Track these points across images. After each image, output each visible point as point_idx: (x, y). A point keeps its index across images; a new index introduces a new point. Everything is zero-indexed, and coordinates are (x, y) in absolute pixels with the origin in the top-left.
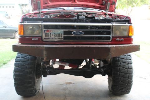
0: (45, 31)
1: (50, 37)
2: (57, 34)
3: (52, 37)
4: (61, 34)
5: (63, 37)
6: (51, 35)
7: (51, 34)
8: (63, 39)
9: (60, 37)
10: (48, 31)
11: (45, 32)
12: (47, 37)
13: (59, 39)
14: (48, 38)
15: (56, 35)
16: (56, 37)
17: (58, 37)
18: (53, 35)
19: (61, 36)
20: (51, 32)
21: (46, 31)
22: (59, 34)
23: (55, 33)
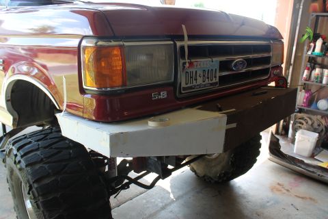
0: (184, 64)
1: (194, 82)
2: (208, 71)
3: (200, 81)
4: (216, 70)
5: (218, 80)
6: (198, 75)
7: (196, 72)
8: (218, 84)
9: (214, 81)
10: (191, 64)
11: (184, 67)
12: (189, 85)
13: (211, 84)
14: (191, 88)
15: (206, 75)
16: (207, 80)
17: (210, 82)
19: (215, 77)
20: (197, 65)
21: (187, 65)
22: (212, 70)
23: (204, 71)
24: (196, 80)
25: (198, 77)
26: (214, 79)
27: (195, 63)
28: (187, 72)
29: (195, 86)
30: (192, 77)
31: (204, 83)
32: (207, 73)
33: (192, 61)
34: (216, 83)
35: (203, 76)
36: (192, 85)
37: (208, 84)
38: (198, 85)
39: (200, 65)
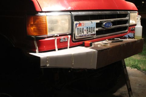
0: (76, 24)
1: (82, 33)
2: (90, 28)
3: (85, 33)
4: (94, 27)
5: (95, 33)
6: (84, 30)
7: (83, 28)
9: (93, 33)
11: (76, 26)
12: (79, 35)
13: (92, 35)
15: (89, 30)
16: (89, 32)
19: (94, 31)
20: (83, 25)
21: (78, 25)
22: (92, 27)
23: (87, 28)
24: (83, 32)
25: (84, 31)
26: (93, 32)
27: (82, 24)
28: (78, 28)
29: (83, 35)
30: (81, 31)
31: (88, 34)
32: (89, 29)
33: (81, 23)
34: (94, 34)
35: (87, 30)
36: (81, 35)
37: (90, 34)
38: (84, 35)
39: (85, 25)
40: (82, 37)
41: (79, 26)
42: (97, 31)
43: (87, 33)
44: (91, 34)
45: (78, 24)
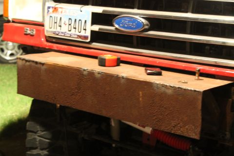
0: (49, 8)
1: (59, 28)
2: (75, 20)
3: (65, 29)
4: (86, 22)
6: (63, 22)
7: (61, 19)
8: (89, 40)
9: (83, 33)
10: (55, 9)
11: (48, 11)
12: (52, 30)
13: (80, 37)
14: (54, 33)
15: (72, 25)
16: (73, 30)
17: (77, 33)
18: (67, 23)
19: (85, 30)
20: (62, 12)
21: (51, 10)
22: (81, 20)
23: (70, 19)
24: (60, 26)
25: (63, 25)
26: (83, 31)
27: (60, 10)
28: (51, 17)
29: (59, 33)
31: (70, 33)
32: (74, 23)
33: (56, 6)
35: (70, 25)
36: (55, 30)
37: (75, 35)
38: (62, 33)
39: (65, 12)
40: (57, 35)
41: (53, 11)
42: (93, 32)
43: (69, 31)
44: (78, 36)
45: (52, 7)
